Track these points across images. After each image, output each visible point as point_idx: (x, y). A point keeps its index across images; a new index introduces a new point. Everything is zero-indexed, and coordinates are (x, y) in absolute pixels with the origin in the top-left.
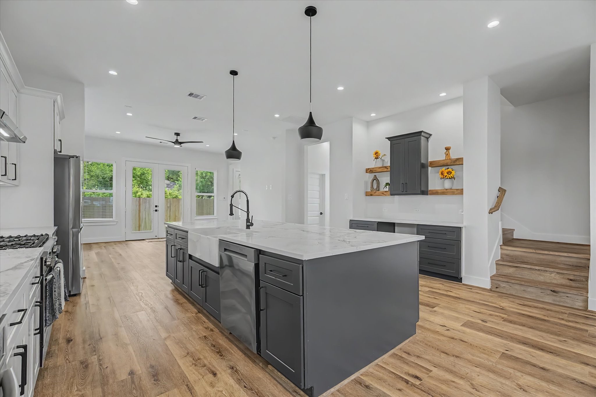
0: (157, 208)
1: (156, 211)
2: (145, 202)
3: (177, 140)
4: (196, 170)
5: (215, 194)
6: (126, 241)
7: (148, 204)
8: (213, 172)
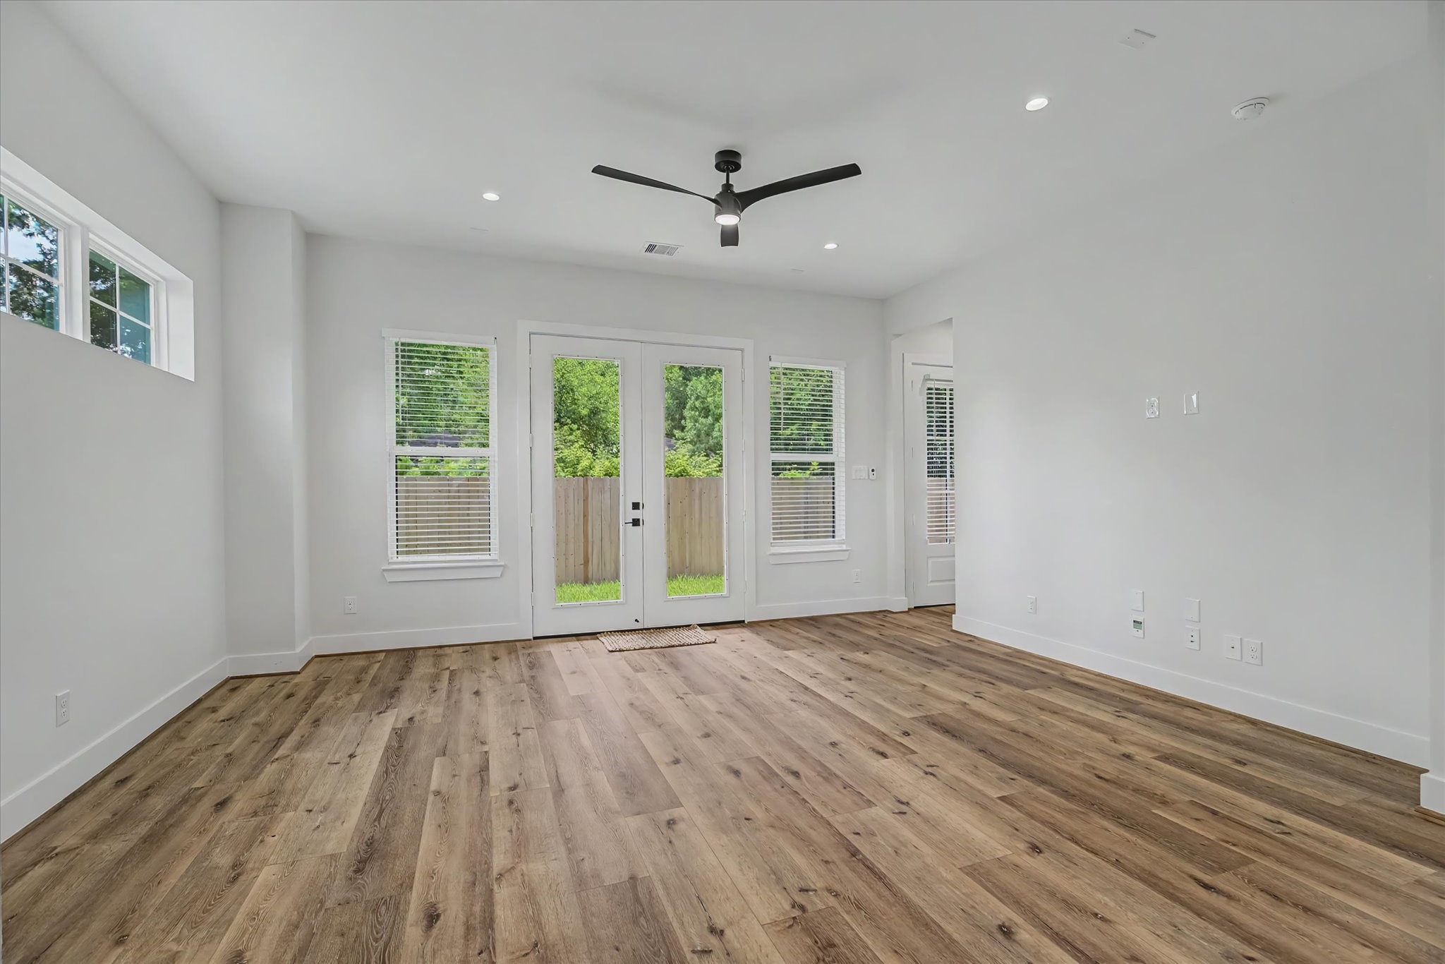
0: (637, 514)
1: (636, 522)
2: (602, 491)
3: (727, 187)
4: (772, 364)
5: (838, 454)
6: (535, 638)
7: (607, 495)
8: (829, 368)
